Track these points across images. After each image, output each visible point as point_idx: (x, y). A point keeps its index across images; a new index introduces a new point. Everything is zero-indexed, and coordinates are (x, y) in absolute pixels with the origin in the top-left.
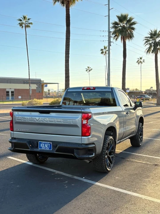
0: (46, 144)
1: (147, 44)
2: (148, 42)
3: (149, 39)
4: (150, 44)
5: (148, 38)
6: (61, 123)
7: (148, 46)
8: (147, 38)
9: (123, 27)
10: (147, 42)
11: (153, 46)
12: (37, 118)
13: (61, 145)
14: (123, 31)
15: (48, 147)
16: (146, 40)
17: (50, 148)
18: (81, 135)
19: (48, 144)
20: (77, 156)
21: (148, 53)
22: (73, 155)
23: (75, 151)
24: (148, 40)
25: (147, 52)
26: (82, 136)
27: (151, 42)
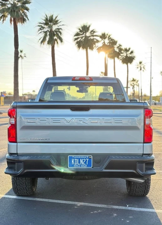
0: (82, 158)
1: (40, 33)
2: (42, 29)
3: (43, 25)
4: (46, 32)
5: (41, 23)
6: (111, 124)
7: (42, 35)
8: (41, 25)
9: (14, 6)
10: (40, 29)
11: (48, 36)
12: (68, 119)
13: (114, 159)
14: (14, 11)
15: (85, 163)
16: (39, 26)
17: (89, 165)
18: (142, 141)
19: (85, 158)
20: (141, 173)
21: (42, 44)
22: (134, 171)
23: (138, 165)
24: (41, 26)
25: (42, 42)
26: (144, 143)
27: (45, 30)
